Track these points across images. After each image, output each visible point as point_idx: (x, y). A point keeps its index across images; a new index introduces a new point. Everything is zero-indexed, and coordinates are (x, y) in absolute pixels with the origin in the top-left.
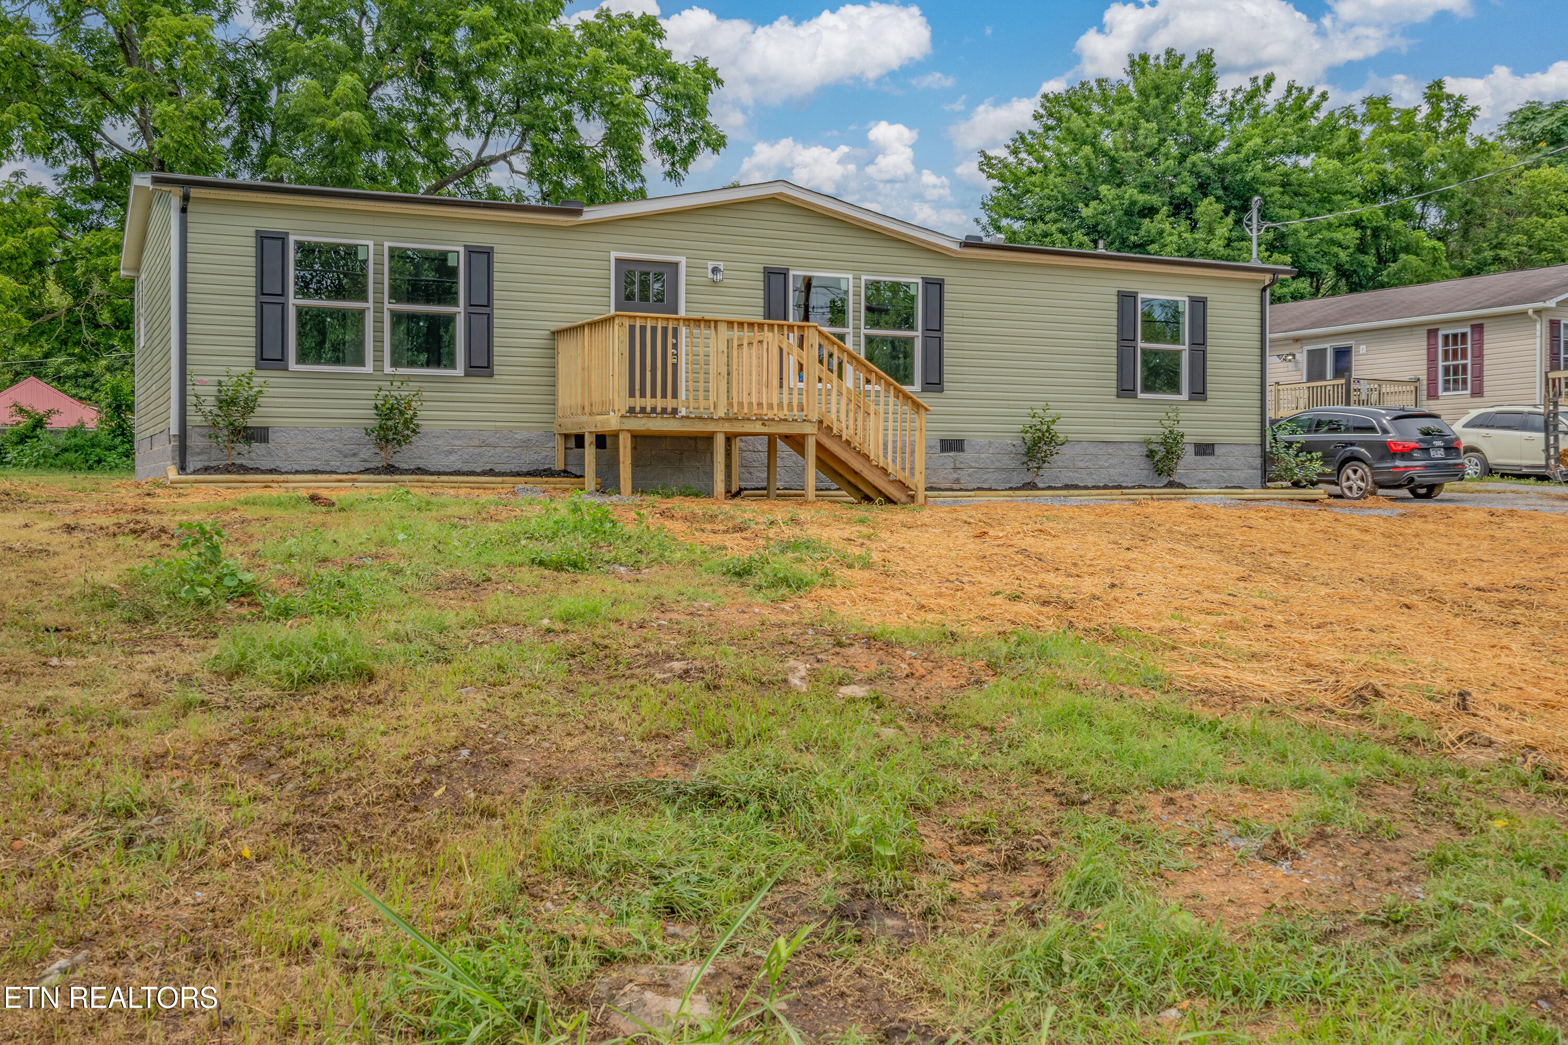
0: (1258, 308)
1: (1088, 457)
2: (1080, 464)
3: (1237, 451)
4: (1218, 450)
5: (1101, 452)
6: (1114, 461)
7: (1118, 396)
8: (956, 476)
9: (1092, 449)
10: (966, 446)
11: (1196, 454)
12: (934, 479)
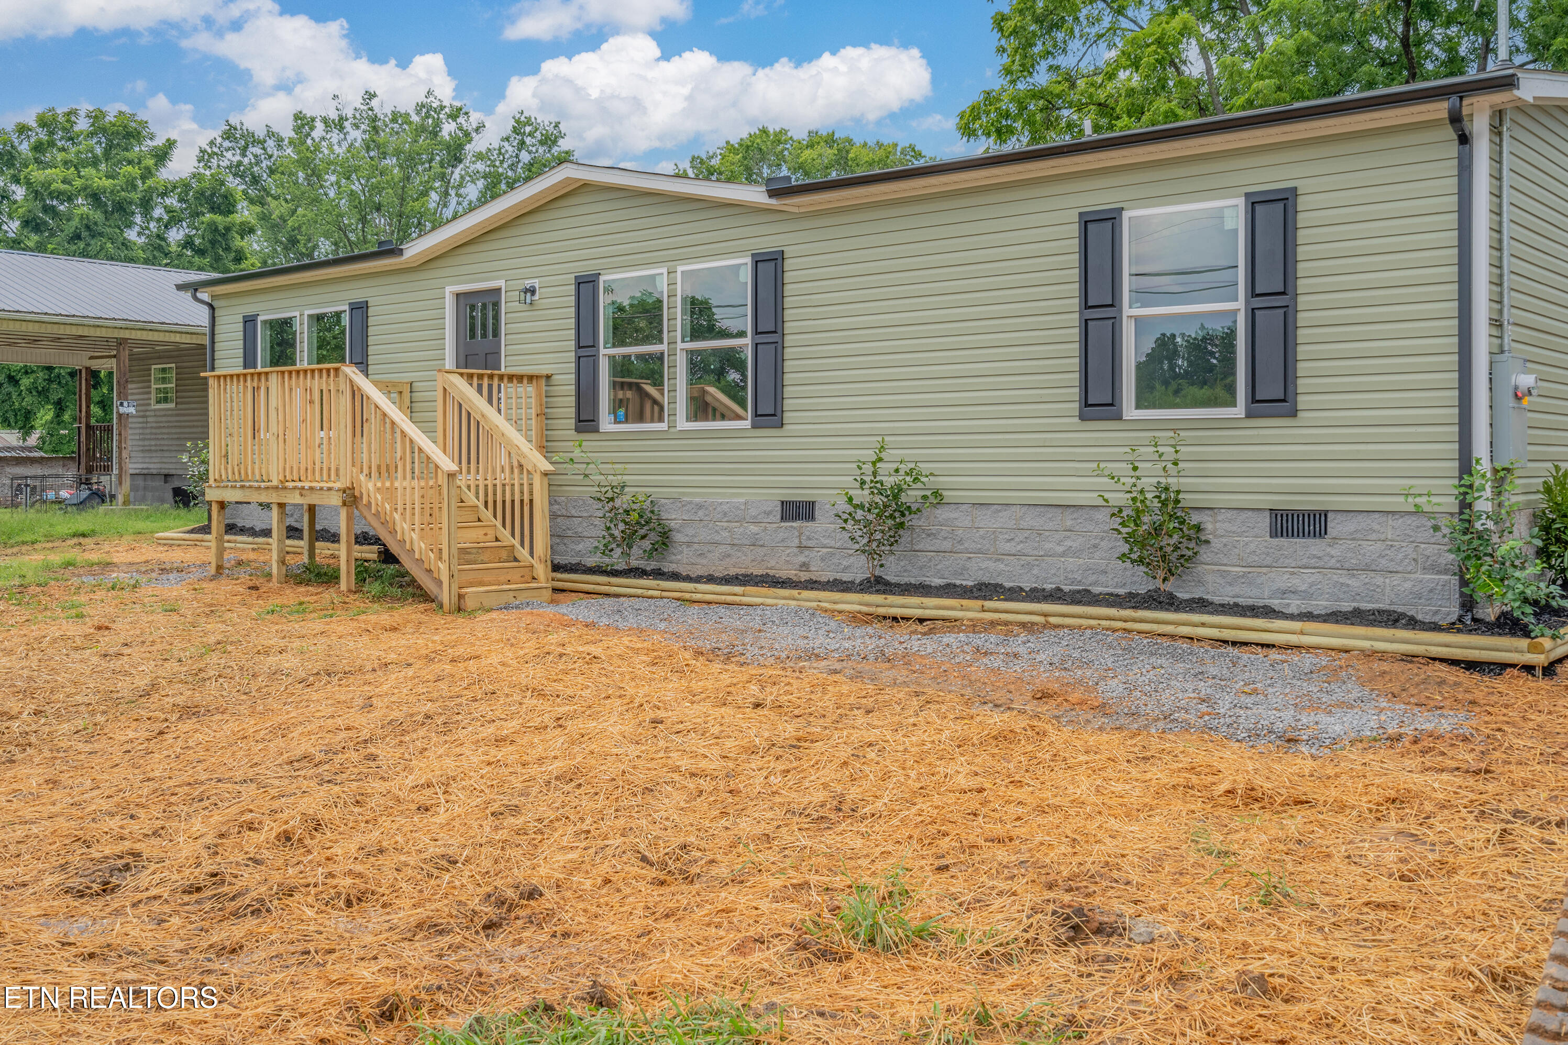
0: (1452, 184)
1: (1021, 536)
2: (1008, 547)
3: (1391, 529)
4: (1335, 526)
5: (1051, 526)
6: (1074, 543)
7: (1082, 418)
8: (802, 559)
9: (1031, 520)
10: (817, 513)
11: (1274, 534)
12: (772, 563)
